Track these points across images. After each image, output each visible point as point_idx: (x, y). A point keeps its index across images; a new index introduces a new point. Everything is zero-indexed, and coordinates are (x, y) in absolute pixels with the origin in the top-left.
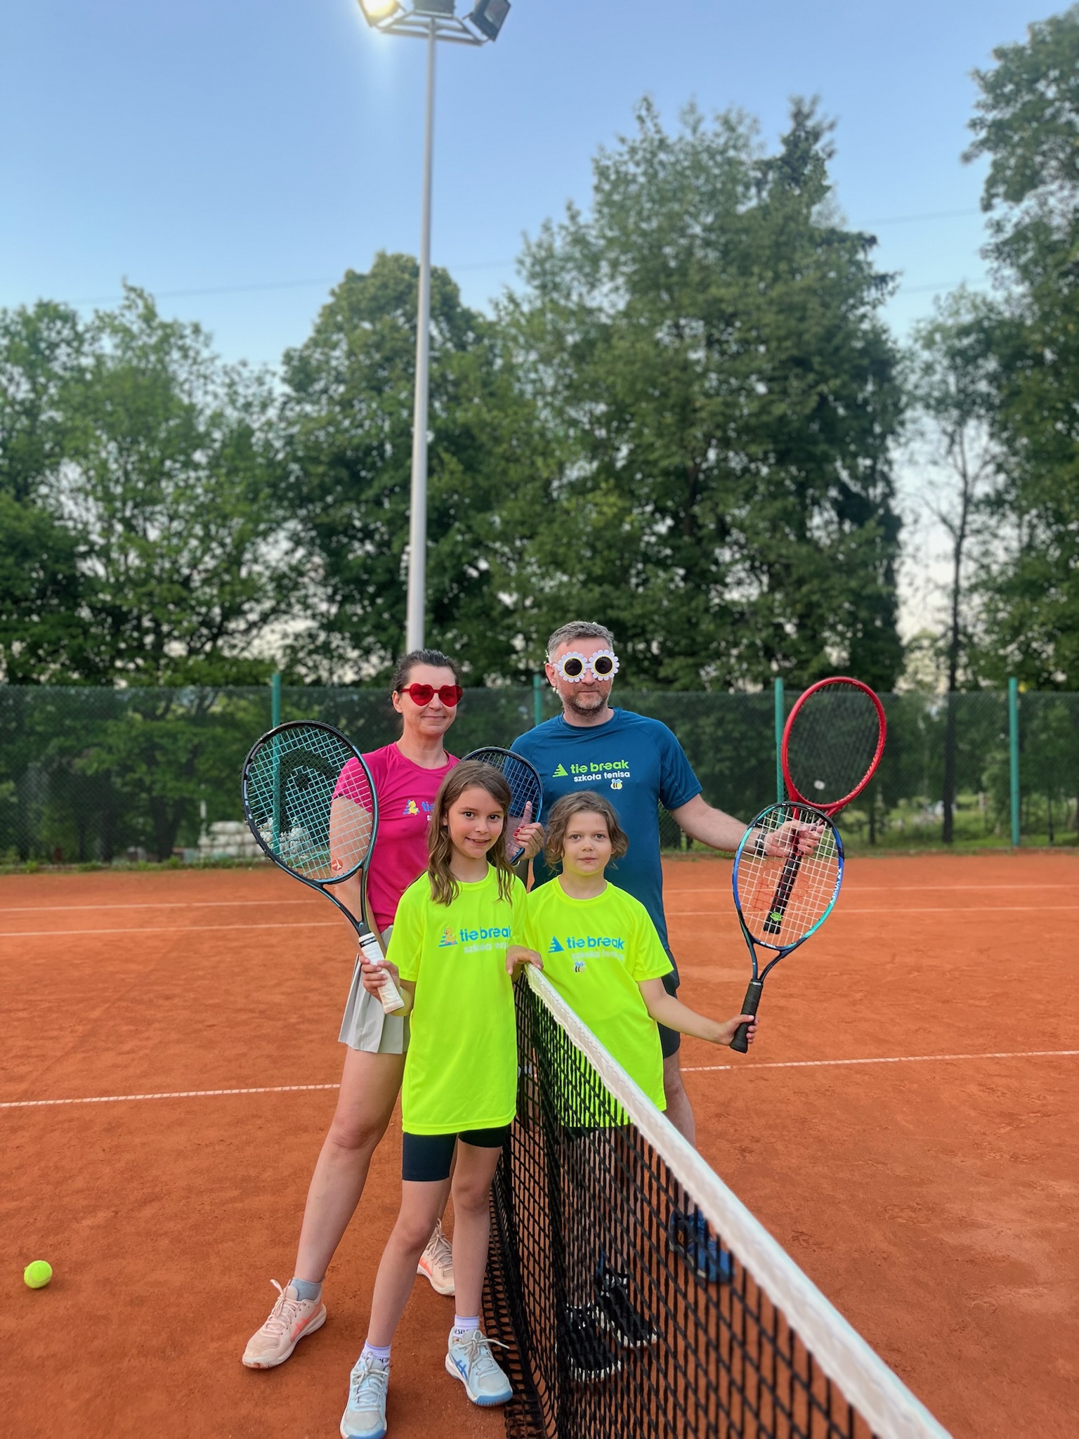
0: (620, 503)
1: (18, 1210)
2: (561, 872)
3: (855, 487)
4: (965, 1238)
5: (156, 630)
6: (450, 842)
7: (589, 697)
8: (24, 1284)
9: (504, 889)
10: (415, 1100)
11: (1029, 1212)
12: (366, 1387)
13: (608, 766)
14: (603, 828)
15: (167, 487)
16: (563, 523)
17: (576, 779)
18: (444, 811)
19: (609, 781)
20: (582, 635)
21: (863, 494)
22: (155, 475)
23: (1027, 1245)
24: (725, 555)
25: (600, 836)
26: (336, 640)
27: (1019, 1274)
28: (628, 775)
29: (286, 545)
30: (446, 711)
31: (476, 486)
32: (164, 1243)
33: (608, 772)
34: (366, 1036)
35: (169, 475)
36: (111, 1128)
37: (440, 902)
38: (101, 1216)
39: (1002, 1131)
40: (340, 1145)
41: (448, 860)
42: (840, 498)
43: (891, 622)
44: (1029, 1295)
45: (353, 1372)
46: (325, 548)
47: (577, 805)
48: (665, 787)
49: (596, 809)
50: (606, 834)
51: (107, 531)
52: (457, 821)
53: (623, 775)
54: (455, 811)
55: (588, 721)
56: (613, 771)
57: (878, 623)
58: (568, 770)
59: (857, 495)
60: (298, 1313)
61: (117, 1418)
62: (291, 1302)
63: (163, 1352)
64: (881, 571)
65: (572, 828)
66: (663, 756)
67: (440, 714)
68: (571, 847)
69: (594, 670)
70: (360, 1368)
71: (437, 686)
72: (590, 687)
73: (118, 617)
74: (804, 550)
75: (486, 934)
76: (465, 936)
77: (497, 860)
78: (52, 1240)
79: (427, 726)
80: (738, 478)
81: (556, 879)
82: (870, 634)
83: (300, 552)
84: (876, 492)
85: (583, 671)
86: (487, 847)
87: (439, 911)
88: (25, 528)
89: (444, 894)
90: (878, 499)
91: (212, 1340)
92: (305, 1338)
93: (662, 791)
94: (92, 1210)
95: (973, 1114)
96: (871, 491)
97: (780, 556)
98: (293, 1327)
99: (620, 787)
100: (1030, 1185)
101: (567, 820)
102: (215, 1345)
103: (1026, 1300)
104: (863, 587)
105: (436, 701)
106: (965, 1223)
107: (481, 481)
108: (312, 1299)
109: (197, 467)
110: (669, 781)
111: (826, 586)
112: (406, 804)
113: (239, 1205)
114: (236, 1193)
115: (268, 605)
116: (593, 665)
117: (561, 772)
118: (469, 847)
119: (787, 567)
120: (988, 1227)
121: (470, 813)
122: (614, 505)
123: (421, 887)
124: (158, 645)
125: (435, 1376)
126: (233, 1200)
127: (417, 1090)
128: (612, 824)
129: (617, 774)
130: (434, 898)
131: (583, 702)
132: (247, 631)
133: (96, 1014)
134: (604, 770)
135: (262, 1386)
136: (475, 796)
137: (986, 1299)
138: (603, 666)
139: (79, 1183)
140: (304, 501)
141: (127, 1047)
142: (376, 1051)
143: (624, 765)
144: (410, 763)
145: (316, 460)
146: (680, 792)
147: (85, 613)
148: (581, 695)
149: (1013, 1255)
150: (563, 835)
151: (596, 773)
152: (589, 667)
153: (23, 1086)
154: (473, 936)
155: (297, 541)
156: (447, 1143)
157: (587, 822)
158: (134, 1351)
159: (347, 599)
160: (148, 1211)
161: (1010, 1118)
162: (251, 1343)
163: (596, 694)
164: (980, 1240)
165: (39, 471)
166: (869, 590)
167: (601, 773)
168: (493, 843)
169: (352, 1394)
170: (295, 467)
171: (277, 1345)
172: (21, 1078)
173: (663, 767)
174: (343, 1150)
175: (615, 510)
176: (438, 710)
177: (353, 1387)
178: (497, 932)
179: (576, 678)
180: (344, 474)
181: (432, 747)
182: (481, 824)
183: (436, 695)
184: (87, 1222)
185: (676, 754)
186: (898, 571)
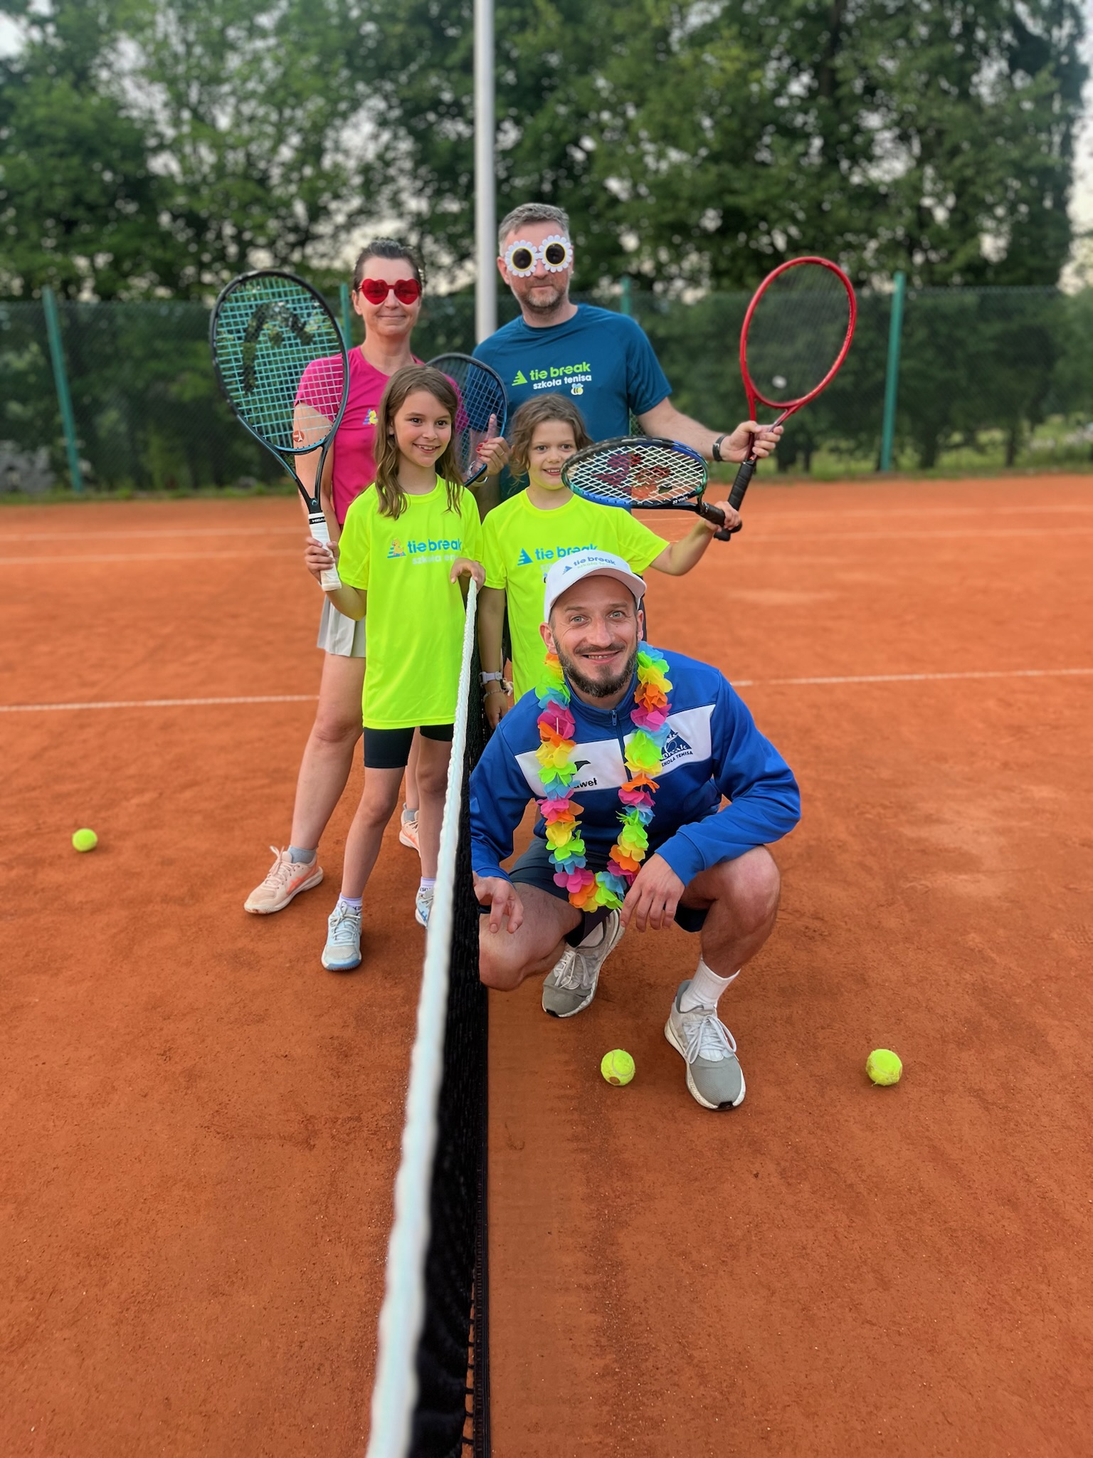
0: (745, 56)
1: (78, 791)
2: (527, 484)
3: (1034, 27)
4: (924, 832)
5: (237, 238)
6: (398, 451)
7: (542, 293)
8: (74, 849)
9: (453, 499)
10: (372, 698)
11: (995, 812)
12: (342, 928)
13: (569, 370)
14: (569, 437)
15: (234, 62)
16: (678, 84)
17: (535, 387)
18: (388, 418)
19: (570, 386)
20: (531, 220)
21: (1045, 36)
22: (219, 47)
23: (983, 839)
24: (873, 120)
25: (567, 446)
26: (429, 245)
27: (964, 862)
28: (589, 378)
29: (368, 128)
30: (404, 310)
31: (577, 41)
32: (198, 819)
33: (568, 376)
34: (339, 641)
35: (233, 47)
36: (166, 727)
37: (388, 515)
38: (147, 797)
39: (1004, 742)
40: (322, 739)
41: (395, 472)
42: (1015, 43)
43: (1062, 203)
44: (966, 881)
45: (331, 918)
46: (412, 132)
47: (542, 414)
48: (632, 391)
49: (562, 418)
50: (573, 443)
51: (176, 122)
52: (403, 429)
53: (583, 378)
54: (400, 419)
55: (546, 320)
56: (574, 374)
57: (1048, 203)
58: (527, 376)
59: (1036, 39)
60: (293, 873)
61: (135, 947)
62: (286, 864)
63: (183, 900)
64: (1057, 139)
65: (538, 439)
66: (628, 357)
67: (398, 312)
68: (537, 458)
69: (545, 260)
70: (336, 914)
71: (391, 279)
72: (543, 280)
73: (197, 224)
74: (960, 111)
75: (434, 546)
76: (412, 548)
77: (446, 470)
78: (103, 814)
79: (385, 326)
80: (890, 17)
81: (524, 492)
82: (1038, 217)
83: (386, 136)
84: (1061, 33)
85: (534, 262)
86: (437, 455)
87: (388, 523)
88: (85, 122)
89: (392, 507)
90: (1064, 43)
91: (225, 891)
92: (301, 893)
93: (629, 395)
94: (141, 791)
95: (980, 726)
96: (1056, 33)
97: (931, 119)
98: (289, 884)
99: (580, 392)
100: (1009, 789)
101: (532, 430)
102: (227, 896)
103: (964, 885)
104: (1027, 157)
105: (391, 299)
106: (929, 820)
107: (584, 35)
108: (306, 861)
109: (263, 34)
110: (635, 384)
111: (983, 156)
112: (366, 413)
113: (267, 791)
114: (266, 781)
115: (356, 202)
116: (543, 254)
117: (520, 379)
118: (417, 455)
119: (940, 133)
120: (952, 822)
121: (417, 419)
122: (737, 59)
123: (369, 497)
124: (243, 255)
125: (406, 923)
126: (262, 787)
127: (374, 690)
128: (579, 432)
129: (578, 378)
130: (382, 510)
131: (537, 299)
132: (335, 236)
133: (168, 630)
134: (565, 374)
135: (259, 928)
136: (421, 401)
137: (923, 882)
138: (555, 254)
139: (132, 770)
140: (384, 71)
141: (191, 658)
142: (349, 655)
143: (585, 367)
144: (372, 369)
145: (392, 18)
146: (648, 396)
147: (165, 219)
148: (535, 290)
149: (965, 847)
150: (528, 446)
151: (556, 378)
152: (539, 257)
153: (94, 691)
154: (421, 548)
155: (383, 122)
156: (404, 736)
157: (554, 431)
158: (159, 899)
159: (438, 194)
160: (188, 794)
161: (1018, 730)
162: (252, 895)
163: (550, 289)
164: (940, 835)
165: (95, 51)
166: (1034, 162)
167: (561, 377)
168: (443, 450)
169: (331, 934)
170: (370, 28)
171: (273, 896)
172: (93, 684)
173: (628, 369)
174: (324, 743)
175: (738, 65)
176: (395, 308)
177: (330, 928)
178: (447, 544)
179: (526, 272)
180: (425, 32)
181: (396, 353)
182: (429, 430)
183: (391, 292)
184: (134, 801)
185: (643, 353)
186: (1077, 137)
